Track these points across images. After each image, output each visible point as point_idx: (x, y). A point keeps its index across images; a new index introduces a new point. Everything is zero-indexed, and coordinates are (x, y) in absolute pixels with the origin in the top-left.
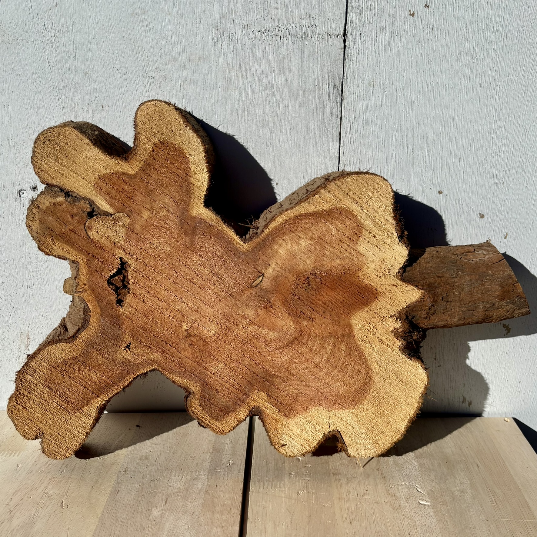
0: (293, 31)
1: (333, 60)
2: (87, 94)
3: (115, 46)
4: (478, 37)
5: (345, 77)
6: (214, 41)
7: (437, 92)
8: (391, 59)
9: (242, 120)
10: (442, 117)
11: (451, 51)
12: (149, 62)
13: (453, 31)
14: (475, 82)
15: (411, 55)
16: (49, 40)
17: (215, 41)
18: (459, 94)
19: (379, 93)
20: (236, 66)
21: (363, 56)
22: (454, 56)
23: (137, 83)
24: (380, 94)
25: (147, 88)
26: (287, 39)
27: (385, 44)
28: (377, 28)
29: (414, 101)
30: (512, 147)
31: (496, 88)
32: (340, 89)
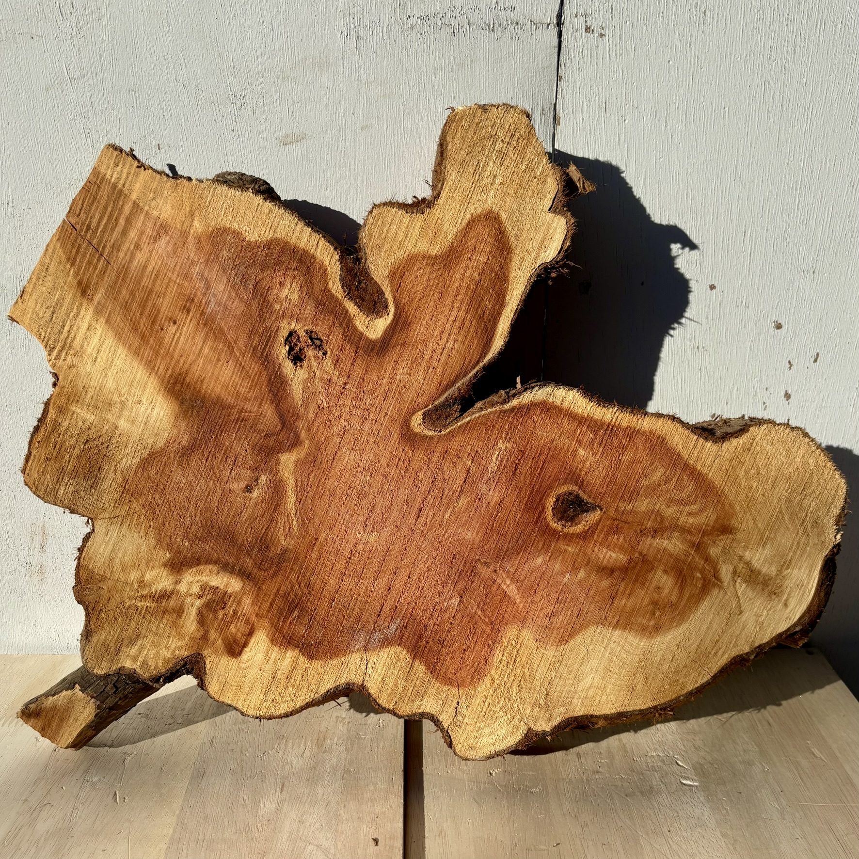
0: (475, 17)
1: (540, 66)
2: (133, 126)
3: (178, 42)
4: (779, 27)
5: (559, 96)
6: (343, 34)
7: (709, 120)
8: (636, 65)
9: (390, 168)
10: (717, 163)
11: (734, 51)
12: (236, 71)
13: (737, 16)
14: (773, 102)
15: (668, 57)
16: (68, 34)
17: (346, 34)
18: (745, 123)
19: (615, 123)
20: (380, 78)
21: (589, 61)
22: (739, 59)
23: (217, 107)
24: (617, 123)
25: (233, 115)
26: (465, 30)
27: (626, 38)
28: (613, 12)
29: (672, 136)
30: (830, 212)
31: (806, 112)
32: (552, 116)
